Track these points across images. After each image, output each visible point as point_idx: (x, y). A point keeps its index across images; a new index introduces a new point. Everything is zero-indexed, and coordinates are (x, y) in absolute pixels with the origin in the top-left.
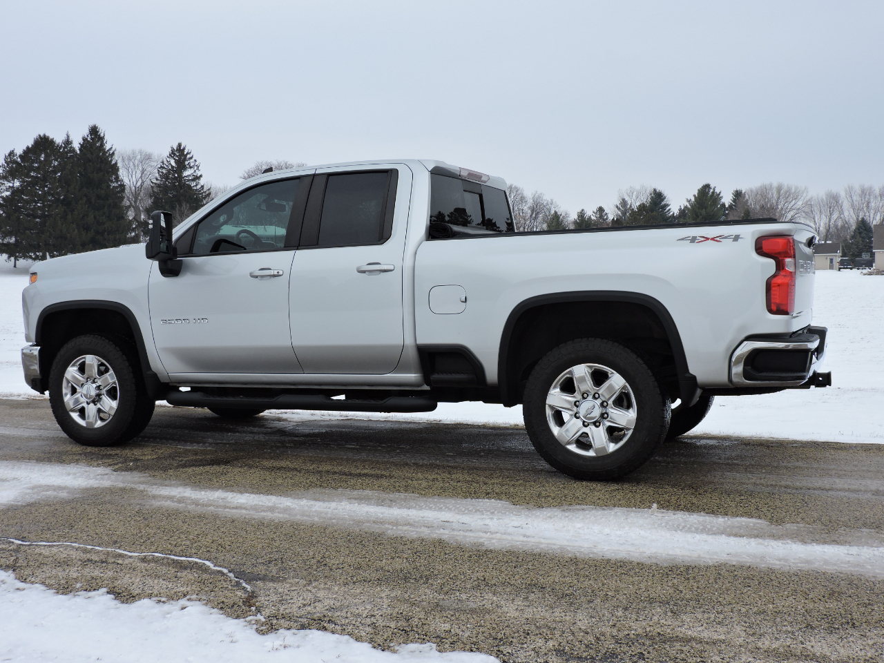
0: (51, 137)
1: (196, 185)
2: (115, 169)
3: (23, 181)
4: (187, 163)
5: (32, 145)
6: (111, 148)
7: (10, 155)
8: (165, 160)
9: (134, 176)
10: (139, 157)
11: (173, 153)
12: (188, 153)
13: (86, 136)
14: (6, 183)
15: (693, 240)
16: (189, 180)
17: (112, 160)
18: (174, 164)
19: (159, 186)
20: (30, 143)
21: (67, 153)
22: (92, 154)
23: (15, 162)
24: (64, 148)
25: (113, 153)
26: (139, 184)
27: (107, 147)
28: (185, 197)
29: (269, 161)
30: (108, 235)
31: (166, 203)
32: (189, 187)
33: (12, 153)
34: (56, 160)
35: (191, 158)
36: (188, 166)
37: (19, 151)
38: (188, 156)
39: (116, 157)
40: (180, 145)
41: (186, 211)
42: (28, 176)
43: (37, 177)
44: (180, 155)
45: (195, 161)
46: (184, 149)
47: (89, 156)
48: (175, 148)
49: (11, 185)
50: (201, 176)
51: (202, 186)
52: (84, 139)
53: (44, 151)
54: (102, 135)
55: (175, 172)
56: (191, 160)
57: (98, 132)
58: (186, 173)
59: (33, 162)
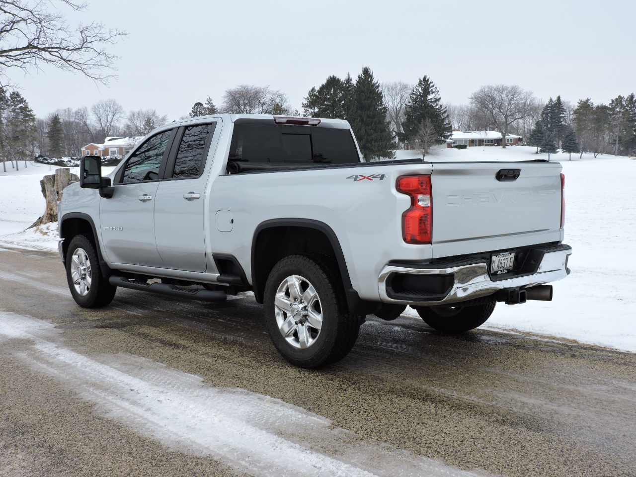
0: (337, 77)
1: (437, 105)
2: (379, 96)
3: (320, 108)
4: (430, 90)
5: (326, 84)
6: (377, 82)
7: (312, 91)
8: (415, 89)
9: (396, 101)
10: (399, 87)
11: (420, 83)
12: (430, 83)
13: (360, 75)
14: (309, 110)
15: (356, 178)
16: (431, 102)
17: (378, 90)
18: (421, 91)
19: (411, 107)
20: (324, 82)
21: (348, 87)
22: (364, 87)
23: (315, 95)
24: (346, 84)
25: (379, 86)
26: (399, 106)
27: (375, 81)
28: (428, 114)
29: (490, 85)
30: (374, 143)
31: (415, 119)
32: (432, 107)
33: (313, 90)
34: (341, 92)
35: (433, 86)
36: (431, 92)
37: (317, 88)
38: (431, 85)
39: (380, 89)
40: (425, 77)
41: (428, 124)
42: (323, 104)
43: (329, 105)
44: (426, 84)
45: (436, 88)
46: (428, 80)
47: (362, 88)
48: (422, 80)
49: (312, 111)
50: (440, 99)
51: (441, 106)
52: (359, 77)
53: (333, 86)
54: (371, 74)
55: (422, 96)
56: (433, 88)
57: (368, 71)
58: (429, 97)
59: (326, 94)
